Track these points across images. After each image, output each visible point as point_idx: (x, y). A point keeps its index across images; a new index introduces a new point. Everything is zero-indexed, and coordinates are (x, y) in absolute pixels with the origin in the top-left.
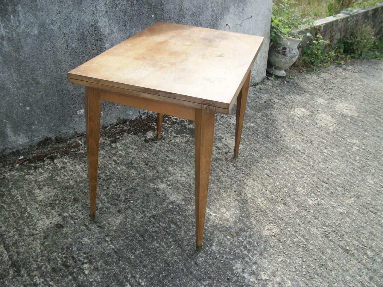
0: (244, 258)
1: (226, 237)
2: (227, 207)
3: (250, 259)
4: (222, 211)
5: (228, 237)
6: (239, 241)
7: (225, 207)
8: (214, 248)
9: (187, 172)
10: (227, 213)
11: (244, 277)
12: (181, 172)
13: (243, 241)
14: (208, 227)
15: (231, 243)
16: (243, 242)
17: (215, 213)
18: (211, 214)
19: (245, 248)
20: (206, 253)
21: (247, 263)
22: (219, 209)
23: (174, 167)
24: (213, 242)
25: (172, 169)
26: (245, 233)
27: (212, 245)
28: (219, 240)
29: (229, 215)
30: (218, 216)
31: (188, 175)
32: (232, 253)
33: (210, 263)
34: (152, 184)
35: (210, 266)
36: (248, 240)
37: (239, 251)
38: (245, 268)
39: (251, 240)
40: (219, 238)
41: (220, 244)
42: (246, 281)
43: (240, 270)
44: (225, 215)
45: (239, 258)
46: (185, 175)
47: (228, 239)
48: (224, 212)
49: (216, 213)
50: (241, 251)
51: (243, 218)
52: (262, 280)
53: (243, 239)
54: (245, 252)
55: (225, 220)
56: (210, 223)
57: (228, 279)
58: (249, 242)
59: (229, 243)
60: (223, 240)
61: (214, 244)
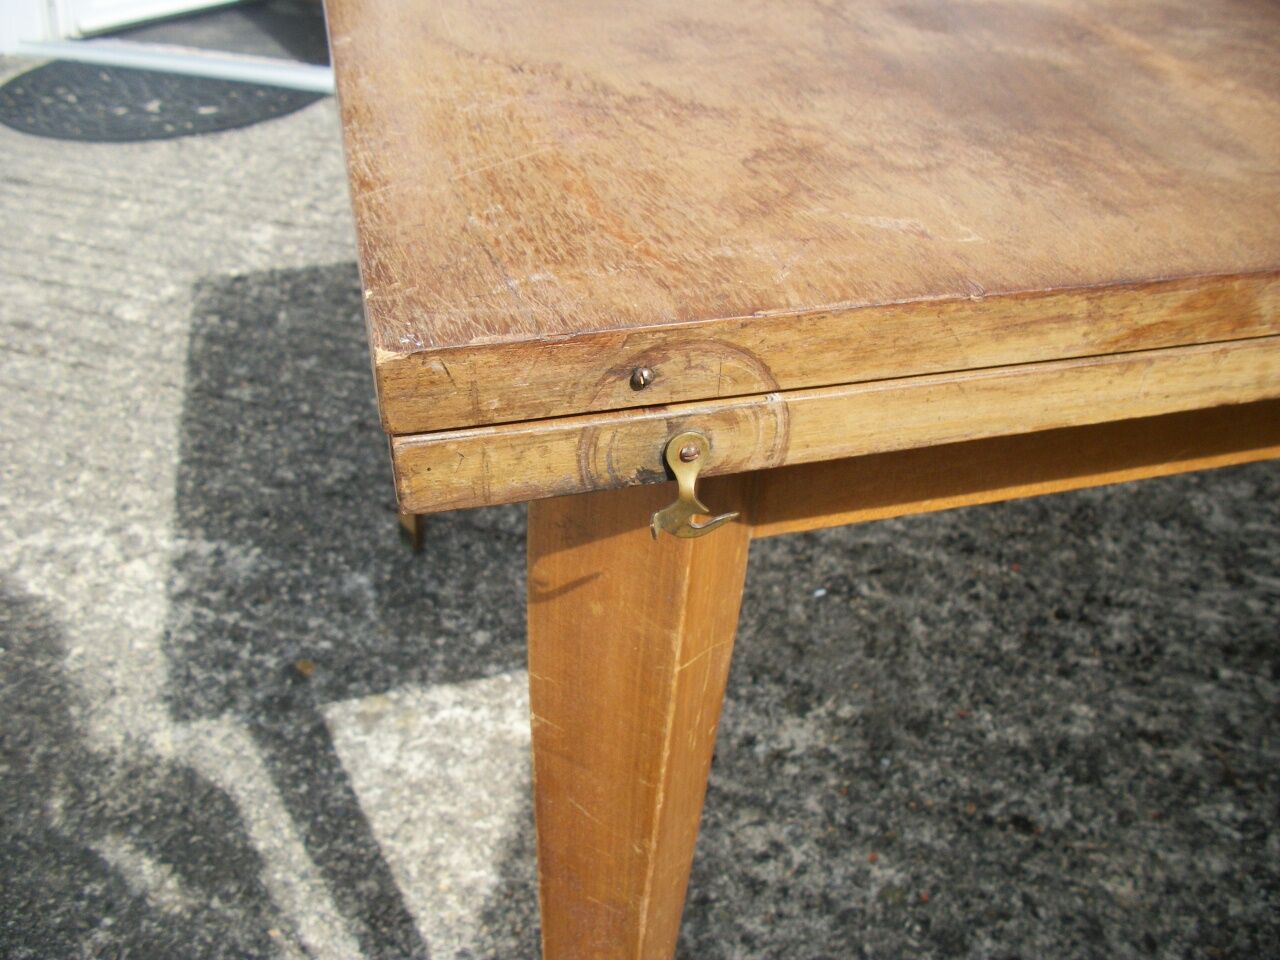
0: (231, 592)
1: (333, 639)
2: (406, 792)
3: (206, 603)
4: (418, 757)
5: (326, 645)
6: (276, 650)
7: (416, 787)
8: (363, 579)
9: (785, 908)
10: (388, 759)
11: (210, 538)
12: (806, 879)
13: (258, 657)
14: (435, 648)
15: (303, 629)
16: (253, 653)
17: (445, 729)
18: (458, 711)
19: (237, 635)
20: (384, 554)
21: (214, 586)
22: (441, 754)
23: (881, 897)
24: (379, 602)
25: (876, 872)
26: (260, 696)
27: (378, 586)
28: (360, 616)
29: (374, 752)
30: (425, 719)
31: (755, 886)
32: (284, 590)
33: (348, 530)
34: (846, 711)
35: (345, 522)
36: (236, 674)
37: (261, 610)
38: (216, 565)
39: (222, 678)
40: (363, 625)
41: (348, 604)
42: (199, 532)
43: (234, 551)
44: (394, 741)
45: (252, 587)
46: (770, 872)
47: (325, 638)
48: (405, 755)
49: (438, 726)
50: (250, 617)
51: (294, 768)
52: (144, 556)
53: (260, 665)
54: (231, 618)
55: (379, 716)
56: (440, 667)
57: (266, 514)
58: (228, 667)
59: (313, 623)
60: (343, 626)
61: (371, 594)
